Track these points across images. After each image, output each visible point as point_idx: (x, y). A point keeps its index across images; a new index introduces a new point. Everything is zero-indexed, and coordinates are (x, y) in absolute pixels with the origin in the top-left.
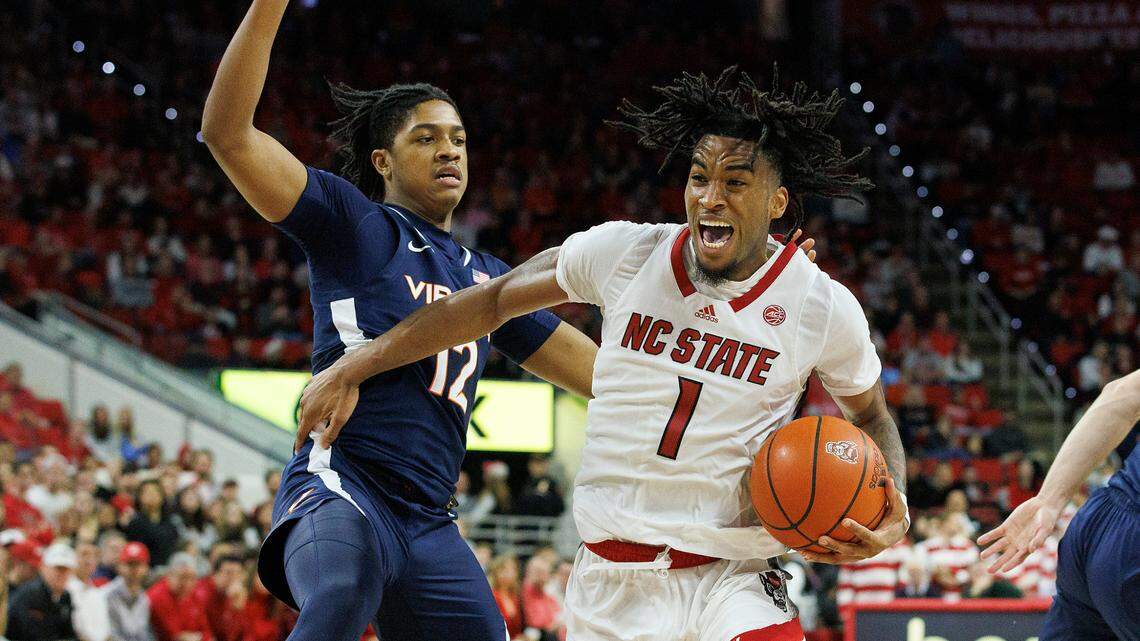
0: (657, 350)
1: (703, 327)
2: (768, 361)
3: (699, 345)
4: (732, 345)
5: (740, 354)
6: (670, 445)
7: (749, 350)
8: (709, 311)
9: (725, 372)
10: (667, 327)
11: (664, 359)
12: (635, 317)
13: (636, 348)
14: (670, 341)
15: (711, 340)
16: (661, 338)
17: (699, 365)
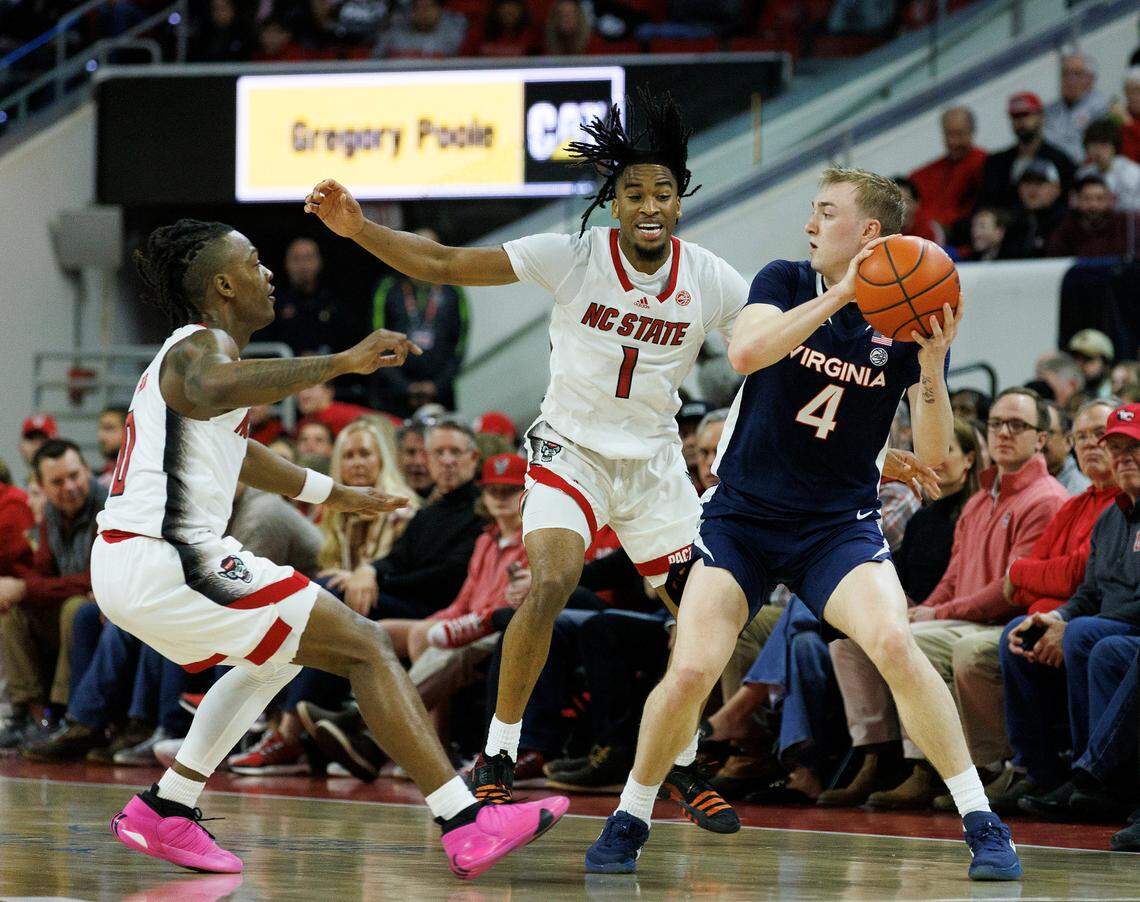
0: (607, 327)
1: (640, 312)
2: (684, 330)
3: (637, 325)
4: (659, 323)
5: (665, 329)
6: (623, 390)
7: (670, 326)
8: (644, 301)
9: (655, 341)
10: (615, 313)
11: (613, 333)
12: (593, 305)
13: (592, 325)
14: (617, 322)
15: (645, 320)
16: (610, 320)
17: (637, 337)
